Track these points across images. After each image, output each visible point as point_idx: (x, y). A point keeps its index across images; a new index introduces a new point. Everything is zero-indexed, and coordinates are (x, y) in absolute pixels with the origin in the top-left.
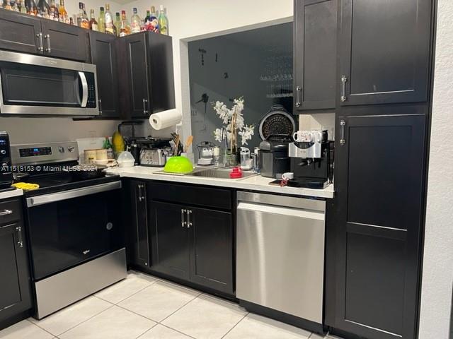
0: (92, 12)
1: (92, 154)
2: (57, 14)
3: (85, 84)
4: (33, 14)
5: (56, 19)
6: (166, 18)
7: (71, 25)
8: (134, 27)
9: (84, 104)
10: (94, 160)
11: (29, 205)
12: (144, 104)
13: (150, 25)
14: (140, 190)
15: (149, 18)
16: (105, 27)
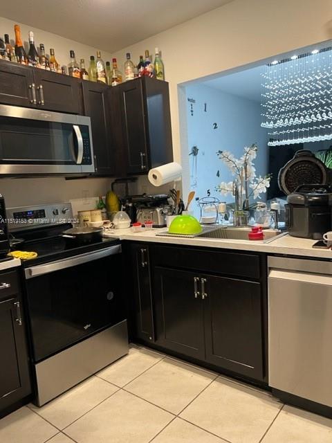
0: (82, 61)
1: (87, 215)
2: (48, 64)
3: (80, 139)
4: (23, 63)
5: (48, 69)
6: (161, 61)
7: (63, 75)
8: (128, 74)
9: (79, 161)
10: (89, 222)
11: (27, 276)
12: (142, 158)
13: (145, 71)
14: (143, 255)
15: (142, 64)
16: (97, 77)
